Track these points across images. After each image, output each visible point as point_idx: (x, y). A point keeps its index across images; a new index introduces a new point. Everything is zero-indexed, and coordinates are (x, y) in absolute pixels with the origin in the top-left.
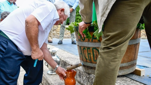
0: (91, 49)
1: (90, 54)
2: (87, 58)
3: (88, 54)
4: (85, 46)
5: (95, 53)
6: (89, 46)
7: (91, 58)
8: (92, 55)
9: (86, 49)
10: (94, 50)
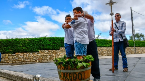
0: (72, 73)
1: (71, 76)
2: (69, 79)
3: (70, 76)
4: (68, 72)
5: (74, 76)
6: (71, 72)
7: (71, 78)
8: (72, 77)
9: (69, 74)
10: (74, 74)
